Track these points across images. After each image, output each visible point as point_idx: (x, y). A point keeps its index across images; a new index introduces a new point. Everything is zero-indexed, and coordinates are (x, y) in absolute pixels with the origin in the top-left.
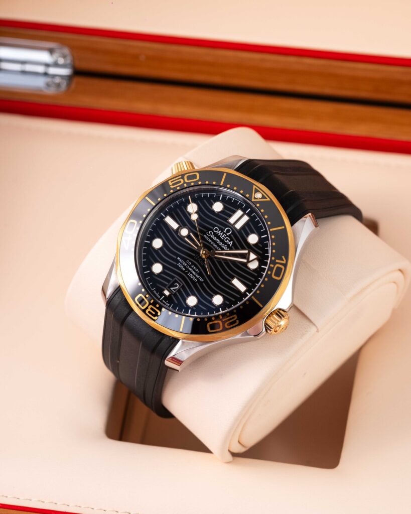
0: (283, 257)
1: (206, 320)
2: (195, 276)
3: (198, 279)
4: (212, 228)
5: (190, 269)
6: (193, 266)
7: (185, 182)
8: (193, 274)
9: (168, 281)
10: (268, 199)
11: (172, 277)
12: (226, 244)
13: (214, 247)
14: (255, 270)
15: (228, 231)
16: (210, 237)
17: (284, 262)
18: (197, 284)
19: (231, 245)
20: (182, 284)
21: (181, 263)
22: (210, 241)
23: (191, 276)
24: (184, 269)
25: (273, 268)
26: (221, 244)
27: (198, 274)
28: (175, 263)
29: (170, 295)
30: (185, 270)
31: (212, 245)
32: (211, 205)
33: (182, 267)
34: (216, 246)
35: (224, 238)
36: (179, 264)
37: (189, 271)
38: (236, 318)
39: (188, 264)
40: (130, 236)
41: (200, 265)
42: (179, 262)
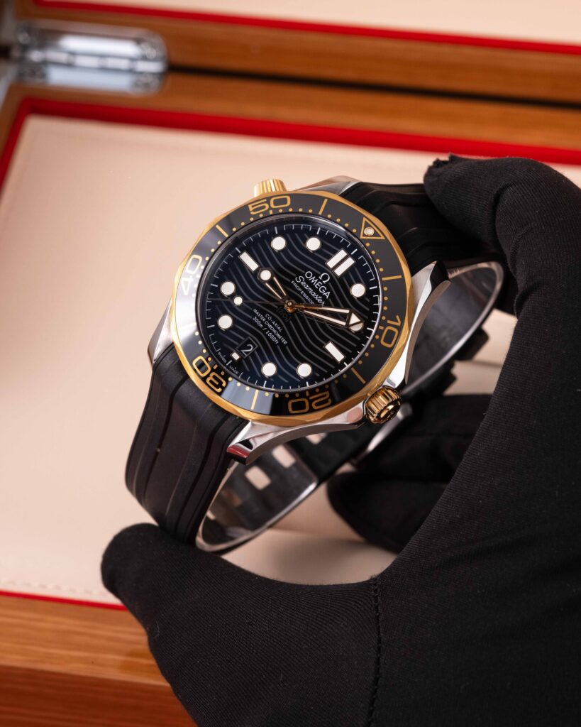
0: (397, 317)
1: (287, 396)
2: (275, 336)
3: (279, 340)
4: (303, 272)
5: (270, 326)
6: (274, 323)
7: (270, 208)
8: (273, 334)
9: (239, 340)
10: (383, 238)
11: (245, 336)
12: (320, 294)
13: (304, 298)
14: (357, 333)
15: (325, 278)
16: (299, 285)
17: (399, 324)
18: (278, 347)
19: (327, 297)
20: (257, 346)
21: (258, 318)
22: (300, 290)
23: (270, 335)
24: (261, 326)
25: (383, 331)
26: (314, 294)
27: (280, 334)
28: (250, 317)
29: (239, 360)
30: (263, 328)
31: (302, 296)
32: (305, 240)
33: (259, 323)
35: (319, 287)
36: (255, 319)
37: (268, 329)
38: (328, 396)
39: (267, 319)
40: (191, 277)
41: (284, 321)
42: (256, 315)
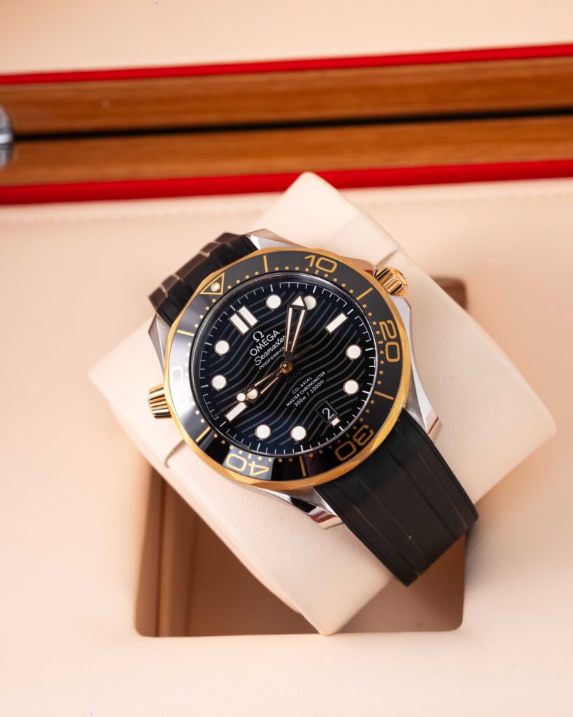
0: (306, 258)
1: (382, 362)
2: (316, 383)
3: (321, 379)
4: (250, 358)
5: (306, 389)
6: (302, 385)
8: (313, 386)
9: (319, 420)
10: (223, 275)
11: (314, 414)
12: (275, 340)
13: (277, 356)
14: (318, 302)
15: (258, 336)
16: (263, 361)
17: (314, 257)
18: (328, 380)
19: (278, 333)
20: (326, 402)
21: (296, 401)
22: (269, 360)
23: (315, 389)
24: (304, 398)
25: (320, 270)
26: (275, 346)
27: (314, 378)
28: (295, 409)
29: (340, 418)
30: (307, 396)
31: (275, 358)
32: (218, 356)
33: (301, 401)
34: (277, 353)
35: (268, 342)
36: (297, 405)
37: (308, 390)
38: (384, 323)
39: (298, 393)
40: (250, 465)
41: (302, 375)
42: (293, 403)
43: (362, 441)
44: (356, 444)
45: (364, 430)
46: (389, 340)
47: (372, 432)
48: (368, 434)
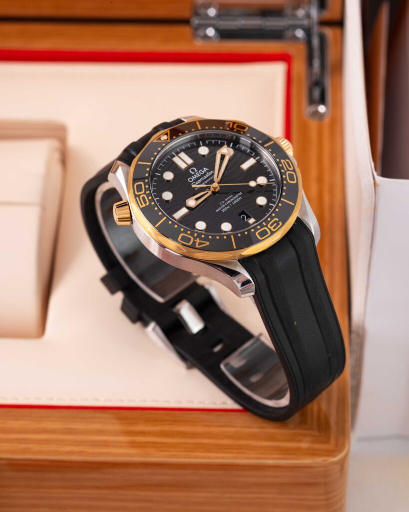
0: (226, 124)
2: (236, 199)
3: (239, 196)
4: (188, 183)
5: (229, 202)
8: (234, 200)
12: (205, 173)
14: (235, 151)
15: (193, 171)
17: (232, 123)
18: (244, 197)
19: (207, 169)
20: (243, 210)
21: (222, 209)
23: (235, 202)
24: (228, 207)
25: (237, 130)
26: (205, 177)
27: (234, 196)
28: (222, 213)
29: (255, 218)
30: (230, 206)
32: (165, 181)
33: (226, 209)
34: (207, 181)
35: (200, 174)
36: (223, 211)
37: (231, 203)
38: (284, 161)
39: (224, 204)
40: (195, 240)
42: (220, 210)
43: (274, 228)
44: (270, 229)
45: (275, 222)
46: (288, 170)
47: (281, 223)
48: (278, 224)
